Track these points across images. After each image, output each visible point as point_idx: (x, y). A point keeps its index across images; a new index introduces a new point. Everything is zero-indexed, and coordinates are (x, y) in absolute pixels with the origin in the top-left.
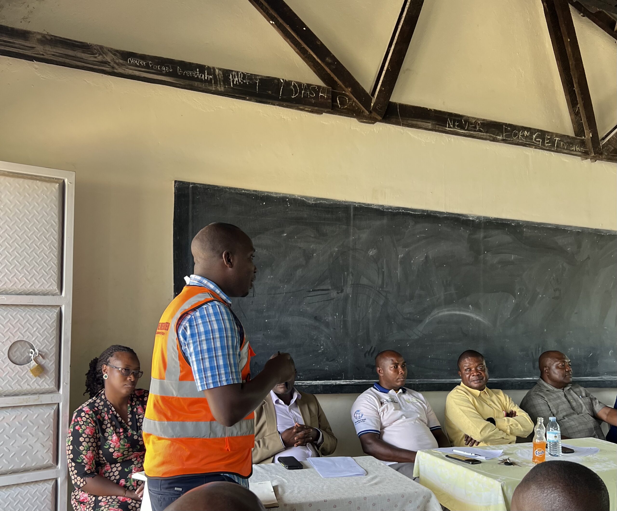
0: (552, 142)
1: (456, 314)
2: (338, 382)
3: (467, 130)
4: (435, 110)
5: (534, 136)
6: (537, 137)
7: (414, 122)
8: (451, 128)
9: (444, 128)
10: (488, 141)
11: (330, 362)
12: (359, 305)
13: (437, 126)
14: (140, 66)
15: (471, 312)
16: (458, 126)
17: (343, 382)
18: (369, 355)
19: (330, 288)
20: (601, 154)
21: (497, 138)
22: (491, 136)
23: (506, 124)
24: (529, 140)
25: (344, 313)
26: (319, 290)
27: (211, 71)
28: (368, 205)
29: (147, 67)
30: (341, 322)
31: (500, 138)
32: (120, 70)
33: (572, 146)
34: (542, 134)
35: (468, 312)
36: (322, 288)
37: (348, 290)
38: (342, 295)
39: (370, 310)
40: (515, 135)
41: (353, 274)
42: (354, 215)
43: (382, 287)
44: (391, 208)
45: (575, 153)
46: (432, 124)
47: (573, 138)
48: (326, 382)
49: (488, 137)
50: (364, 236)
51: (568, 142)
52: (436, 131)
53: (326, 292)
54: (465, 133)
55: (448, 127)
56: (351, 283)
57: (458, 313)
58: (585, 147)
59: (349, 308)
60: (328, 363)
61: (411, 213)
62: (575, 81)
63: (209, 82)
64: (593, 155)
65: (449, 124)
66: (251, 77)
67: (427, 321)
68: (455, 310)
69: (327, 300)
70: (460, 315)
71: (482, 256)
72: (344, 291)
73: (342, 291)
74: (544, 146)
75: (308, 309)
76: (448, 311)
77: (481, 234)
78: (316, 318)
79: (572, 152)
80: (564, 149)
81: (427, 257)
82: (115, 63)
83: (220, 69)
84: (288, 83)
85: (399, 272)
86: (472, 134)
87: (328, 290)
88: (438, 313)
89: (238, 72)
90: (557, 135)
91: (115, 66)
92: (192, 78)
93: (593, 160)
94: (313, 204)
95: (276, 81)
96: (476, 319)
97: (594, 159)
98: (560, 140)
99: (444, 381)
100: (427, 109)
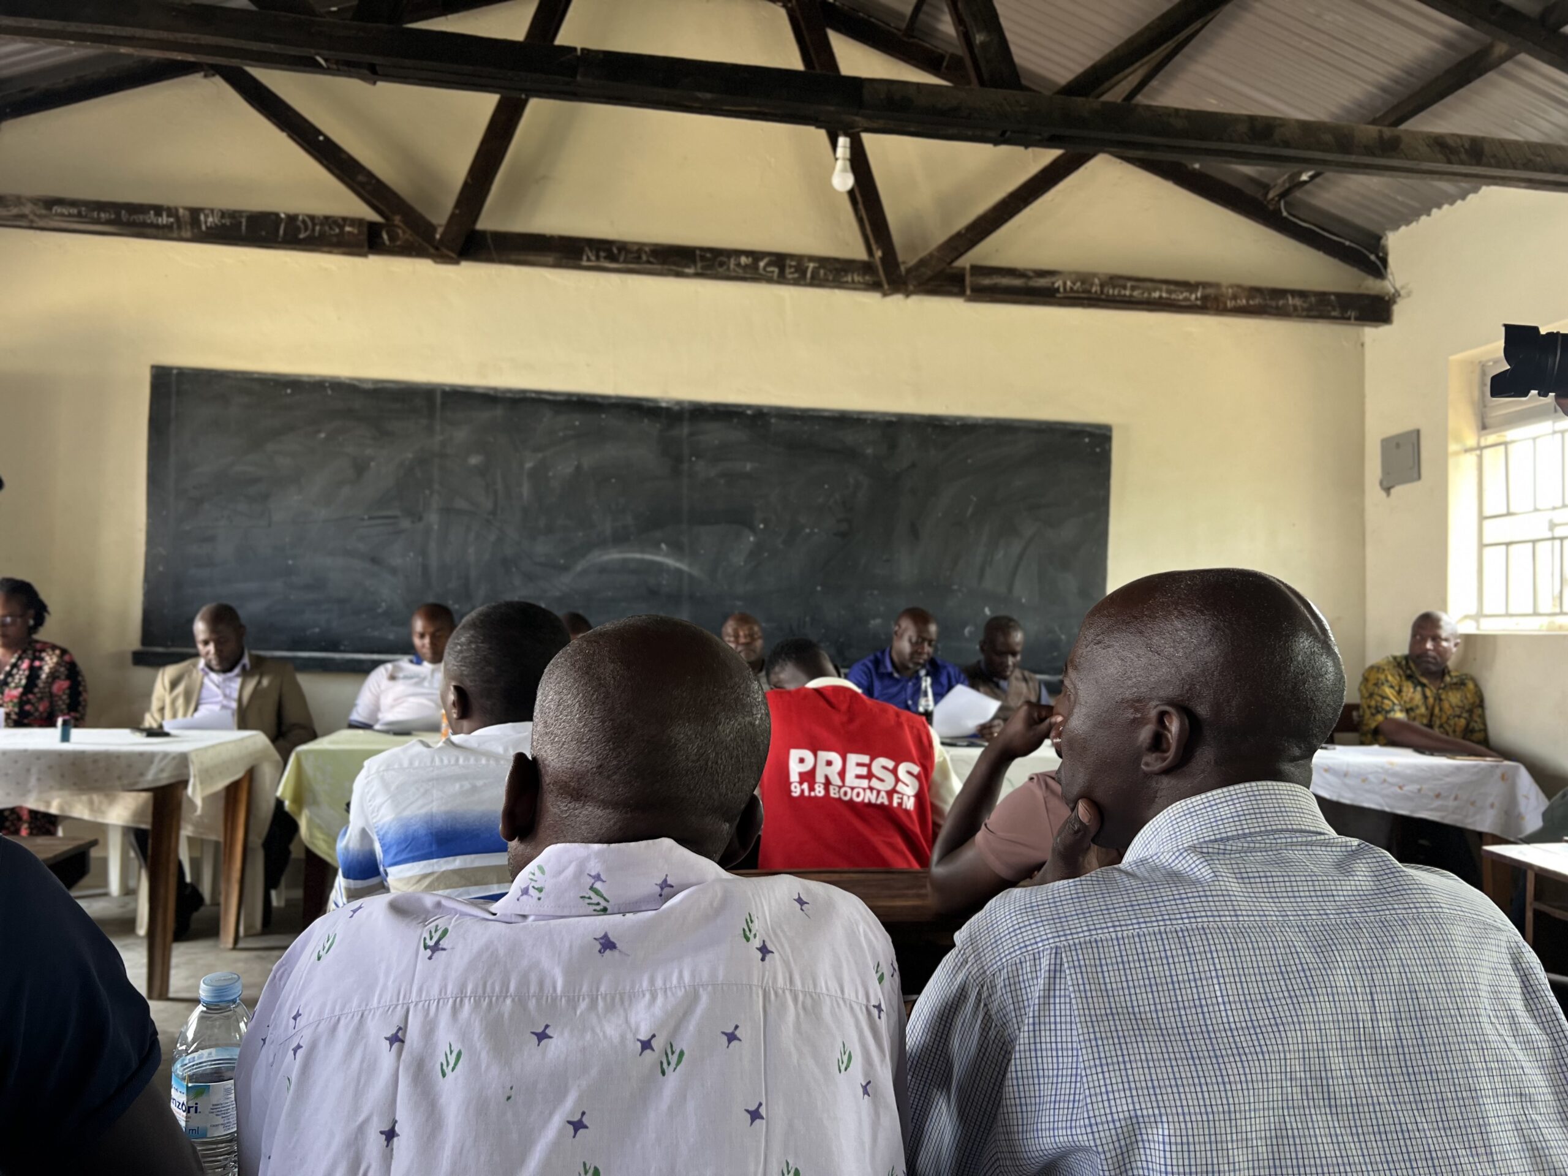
0: (801, 271)
1: (637, 559)
3: (621, 263)
5: (762, 264)
6: (767, 265)
7: (521, 258)
8: (593, 262)
9: (577, 262)
12: (452, 541)
13: (566, 260)
14: (70, 215)
15: (664, 556)
16: (606, 258)
19: (398, 514)
20: (907, 284)
21: (683, 272)
22: (672, 270)
23: (702, 249)
24: (751, 271)
25: (423, 552)
26: (379, 518)
27: (171, 212)
29: (79, 215)
32: (41, 224)
33: (846, 275)
34: (779, 259)
35: (657, 554)
36: (384, 514)
37: (433, 518)
38: (421, 525)
39: (472, 550)
40: (721, 264)
42: (443, 404)
43: (494, 513)
44: (510, 391)
45: (848, 285)
46: (556, 257)
47: (843, 261)
49: (666, 271)
50: (461, 435)
51: (835, 269)
52: (562, 267)
53: (394, 520)
54: (618, 268)
55: (587, 261)
57: (638, 556)
58: (872, 275)
59: (433, 545)
61: (548, 399)
63: (169, 227)
65: (587, 256)
66: (234, 215)
67: (579, 568)
68: (632, 552)
69: (394, 533)
70: (642, 561)
71: (685, 466)
72: (425, 519)
73: (420, 519)
74: (785, 278)
75: (360, 546)
76: (621, 553)
77: (685, 430)
80: (827, 280)
81: (578, 468)
82: (35, 215)
83: (186, 208)
84: (292, 218)
85: (526, 490)
86: (631, 268)
87: (395, 517)
88: (600, 556)
89: (212, 211)
90: (812, 258)
91: (36, 219)
92: (144, 225)
95: (273, 217)
96: (674, 566)
98: (818, 267)
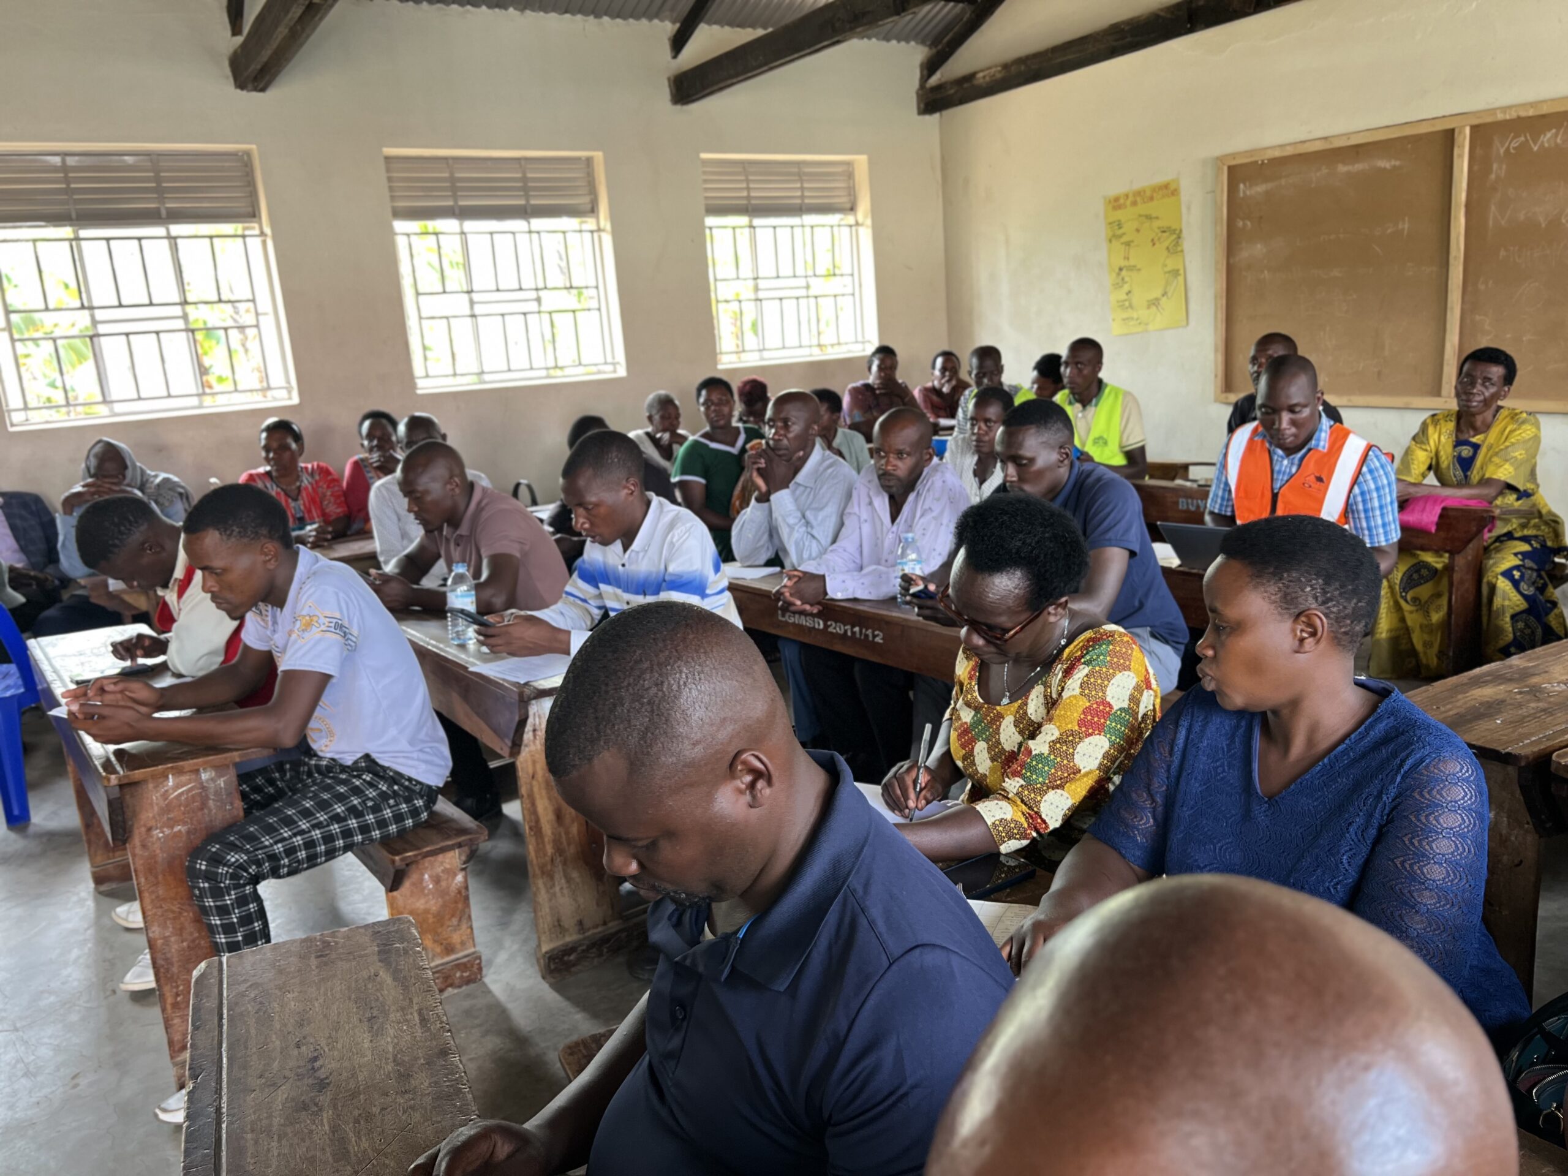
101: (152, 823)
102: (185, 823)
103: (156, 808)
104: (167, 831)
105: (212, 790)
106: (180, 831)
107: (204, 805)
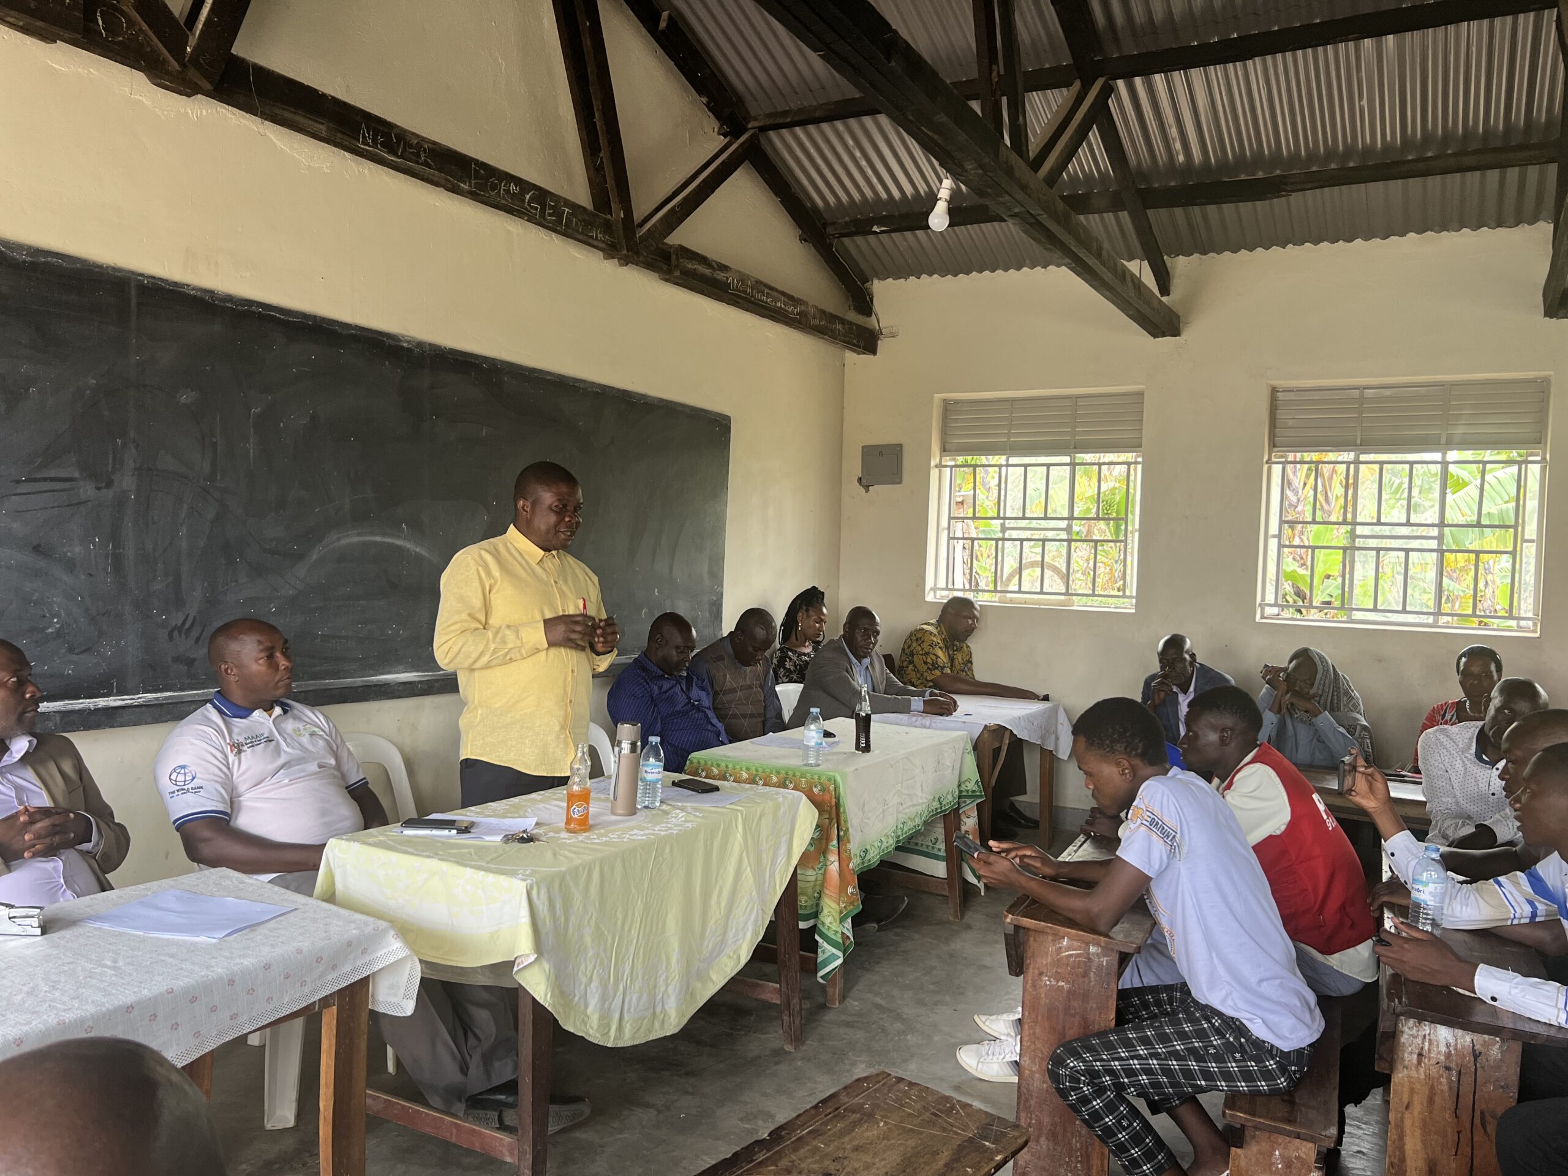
0: (559, 215)
1: (375, 543)
2: (102, 702)
3: (399, 157)
4: (333, 97)
5: (528, 197)
6: (532, 199)
7: (288, 115)
8: (369, 146)
9: (353, 141)
10: (442, 189)
11: (78, 654)
12: (156, 518)
13: (339, 135)
15: (405, 539)
16: (382, 144)
17: (115, 700)
18: (180, 635)
19: (77, 475)
20: (638, 253)
21: (459, 186)
22: (449, 181)
23: (477, 162)
24: (517, 203)
25: (115, 536)
26: (45, 479)
28: (176, 284)
30: (107, 557)
31: (465, 186)
33: (592, 229)
34: (542, 195)
35: (400, 537)
36: (53, 473)
37: (128, 483)
38: (108, 494)
39: (183, 532)
40: (494, 187)
41: (138, 445)
42: (139, 304)
43: (211, 478)
44: (230, 298)
45: (596, 243)
46: (328, 128)
47: (590, 213)
48: (68, 704)
49: (443, 182)
50: (166, 356)
51: (584, 220)
52: (336, 145)
53: (68, 485)
54: (396, 162)
55: (363, 143)
56: (132, 465)
57: (378, 539)
58: (611, 234)
59: (128, 524)
60: (74, 658)
61: (279, 318)
62: (596, 105)
64: (625, 252)
65: (364, 134)
67: (315, 557)
68: (373, 534)
69: (68, 506)
70: (382, 544)
71: (426, 425)
72: (116, 484)
73: (110, 484)
74: (545, 219)
75: (15, 525)
76: (359, 535)
77: (424, 380)
78: (36, 549)
79: (591, 241)
80: (578, 231)
81: (314, 418)
85: (252, 446)
86: (411, 167)
87: (71, 480)
88: (339, 539)
90: (567, 203)
93: (622, 261)
94: (24, 262)
96: (415, 552)
97: (625, 261)
98: (571, 214)
99: (351, 682)
100: (316, 91)
101: (1044, 970)
102: (1068, 982)
103: (1049, 959)
104: (1054, 983)
105: (1095, 964)
106: (1063, 986)
107: (1085, 975)
